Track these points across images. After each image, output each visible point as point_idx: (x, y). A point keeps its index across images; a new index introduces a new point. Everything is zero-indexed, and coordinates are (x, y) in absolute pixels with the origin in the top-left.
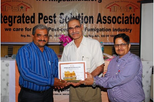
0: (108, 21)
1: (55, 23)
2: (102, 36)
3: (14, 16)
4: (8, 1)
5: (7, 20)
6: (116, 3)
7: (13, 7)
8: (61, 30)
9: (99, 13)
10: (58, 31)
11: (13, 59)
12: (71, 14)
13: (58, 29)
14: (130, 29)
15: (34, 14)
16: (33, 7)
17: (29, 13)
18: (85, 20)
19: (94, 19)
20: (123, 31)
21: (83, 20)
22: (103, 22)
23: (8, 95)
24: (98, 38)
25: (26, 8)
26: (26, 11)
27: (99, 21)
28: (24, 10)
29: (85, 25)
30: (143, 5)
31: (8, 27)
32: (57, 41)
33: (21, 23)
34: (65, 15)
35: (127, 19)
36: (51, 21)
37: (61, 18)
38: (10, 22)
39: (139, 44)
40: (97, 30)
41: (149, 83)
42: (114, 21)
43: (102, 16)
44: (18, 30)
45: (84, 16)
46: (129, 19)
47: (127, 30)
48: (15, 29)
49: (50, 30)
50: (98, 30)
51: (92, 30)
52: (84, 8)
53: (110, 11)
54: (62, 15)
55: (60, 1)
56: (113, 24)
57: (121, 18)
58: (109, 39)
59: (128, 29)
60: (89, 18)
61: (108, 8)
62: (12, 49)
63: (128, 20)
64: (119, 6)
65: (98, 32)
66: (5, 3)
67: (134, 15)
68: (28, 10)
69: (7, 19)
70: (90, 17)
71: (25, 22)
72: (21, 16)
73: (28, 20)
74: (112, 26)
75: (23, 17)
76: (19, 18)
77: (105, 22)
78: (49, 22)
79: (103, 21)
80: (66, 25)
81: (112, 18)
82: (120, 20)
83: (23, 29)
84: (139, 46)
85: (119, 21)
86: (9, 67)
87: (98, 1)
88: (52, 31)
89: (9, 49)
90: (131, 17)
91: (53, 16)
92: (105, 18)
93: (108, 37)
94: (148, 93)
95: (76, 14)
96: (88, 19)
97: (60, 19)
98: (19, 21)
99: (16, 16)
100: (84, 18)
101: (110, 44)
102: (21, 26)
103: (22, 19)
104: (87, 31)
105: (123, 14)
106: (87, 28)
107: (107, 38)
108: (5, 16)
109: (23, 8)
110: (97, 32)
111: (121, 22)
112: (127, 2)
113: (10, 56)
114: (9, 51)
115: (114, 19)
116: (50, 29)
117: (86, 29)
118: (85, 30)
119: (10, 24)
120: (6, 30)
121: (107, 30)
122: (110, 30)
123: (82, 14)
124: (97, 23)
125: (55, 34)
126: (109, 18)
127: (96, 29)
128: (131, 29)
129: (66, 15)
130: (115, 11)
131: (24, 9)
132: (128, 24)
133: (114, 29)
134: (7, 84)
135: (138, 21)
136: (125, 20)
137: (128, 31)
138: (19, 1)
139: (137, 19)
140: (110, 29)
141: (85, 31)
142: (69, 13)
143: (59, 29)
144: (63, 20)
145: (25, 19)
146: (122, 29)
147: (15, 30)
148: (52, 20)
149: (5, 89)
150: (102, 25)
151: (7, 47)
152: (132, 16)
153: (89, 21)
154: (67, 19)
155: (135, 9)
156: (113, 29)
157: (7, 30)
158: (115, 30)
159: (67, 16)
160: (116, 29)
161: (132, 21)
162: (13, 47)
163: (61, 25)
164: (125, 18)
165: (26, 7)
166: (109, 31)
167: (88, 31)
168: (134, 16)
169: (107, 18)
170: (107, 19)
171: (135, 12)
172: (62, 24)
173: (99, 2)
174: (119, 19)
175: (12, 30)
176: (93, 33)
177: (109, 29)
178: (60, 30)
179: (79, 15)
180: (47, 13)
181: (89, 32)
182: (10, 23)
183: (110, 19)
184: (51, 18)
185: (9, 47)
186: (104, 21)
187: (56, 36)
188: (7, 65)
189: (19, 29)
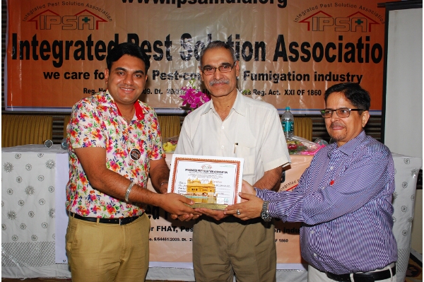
0: (301, 54)
1: (169, 60)
2: (286, 92)
3: (67, 42)
4: (53, 5)
5: (50, 51)
6: (323, 9)
7: (65, 19)
8: (184, 77)
9: (279, 33)
10: (177, 79)
11: (65, 149)
12: (210, 36)
13: (177, 73)
14: (358, 76)
15: (117, 36)
16: (113, 17)
17: (105, 35)
18: (243, 51)
19: (267, 48)
20: (341, 80)
21: (240, 53)
22: (291, 58)
23: (52, 240)
24: (278, 97)
25: (97, 22)
26: (97, 28)
27: (280, 54)
28: (91, 27)
29: (243, 66)
30: (391, 13)
31: (51, 69)
32: (173, 103)
33: (83, 59)
34: (194, 39)
35: (350, 49)
36: (158, 55)
37: (184, 46)
38: (56, 56)
39: (380, 113)
40: (274, 76)
41: (409, 213)
42: (318, 55)
43: (288, 42)
44: (76, 76)
45: (242, 41)
46: (356, 50)
47: (350, 78)
48: (69, 74)
49: (156, 77)
50: (275, 78)
51: (261, 77)
52: (242, 21)
53: (309, 30)
54: (186, 40)
55: (182, 5)
56: (314, 62)
57: (334, 48)
58: (305, 101)
59: (353, 76)
60: (253, 48)
61: (302, 21)
62: (62, 124)
63: (352, 52)
64: (330, 16)
65: (277, 82)
66: (43, 10)
67: (368, 39)
68: (102, 25)
69: (48, 50)
70: (257, 43)
71: (94, 57)
72: (85, 40)
73: (101, 51)
74: (313, 67)
75: (90, 43)
76: (80, 46)
77: (294, 56)
78: (155, 56)
79: (289, 54)
80: (196, 64)
81: (312, 46)
82: (332, 52)
83: (89, 75)
84: (380, 119)
85: (331, 56)
86: (56, 168)
87: (278, 3)
88: (162, 79)
89: (54, 124)
90: (360, 45)
91: (163, 40)
92: (294, 47)
93: (301, 96)
94: (406, 237)
95: (222, 36)
96: (251, 50)
97: (181, 49)
98: (79, 54)
99: (72, 42)
100: (241, 46)
101: (308, 113)
102: (83, 66)
103: (86, 48)
104: (248, 78)
105: (341, 38)
106: (248, 72)
107: (299, 98)
108: (45, 42)
109: (89, 20)
110: (275, 82)
111: (334, 57)
112: (352, 6)
113: (58, 141)
114: (54, 129)
115: (318, 49)
116: (156, 73)
117: (247, 74)
118: (245, 76)
119: (58, 61)
120: (47, 75)
121: (299, 77)
122: (306, 77)
123: (238, 37)
124: (275, 59)
125: (170, 87)
126: (305, 47)
127: (273, 74)
128: (361, 76)
129: (198, 38)
130: (321, 29)
131: (91, 22)
132: (354, 61)
133: (317, 74)
134: (51, 213)
135: (378, 54)
136: (344, 51)
137: (352, 80)
138: (79, 4)
139: (377, 51)
140: (308, 75)
141: (245, 80)
142: (205, 33)
143: (180, 74)
144: (190, 51)
145: (93, 48)
146: (337, 76)
147: (69, 78)
148: (161, 51)
149: (45, 225)
150: (288, 65)
151: (49, 119)
152: (364, 42)
153: (254, 54)
154: (200, 48)
155: (370, 24)
156: (315, 75)
157: (50, 78)
158: (320, 78)
159: (199, 43)
160: (322, 75)
161: (363, 56)
162: (63, 120)
163: (184, 65)
164: (346, 47)
165: (97, 19)
166: (304, 80)
167: (252, 79)
168: (368, 42)
169: (300, 46)
170: (299, 49)
171: (370, 31)
172: (186, 62)
173: (279, 6)
174: (331, 49)
175: (62, 76)
176: (265, 85)
177: (305, 75)
178: (180, 77)
179: (230, 38)
180: (148, 34)
181: (254, 81)
182: (56, 58)
183: (309, 49)
184: (158, 46)
185: (54, 119)
186: (291, 55)
187: (173, 92)
188: (50, 165)
189: (80, 74)
